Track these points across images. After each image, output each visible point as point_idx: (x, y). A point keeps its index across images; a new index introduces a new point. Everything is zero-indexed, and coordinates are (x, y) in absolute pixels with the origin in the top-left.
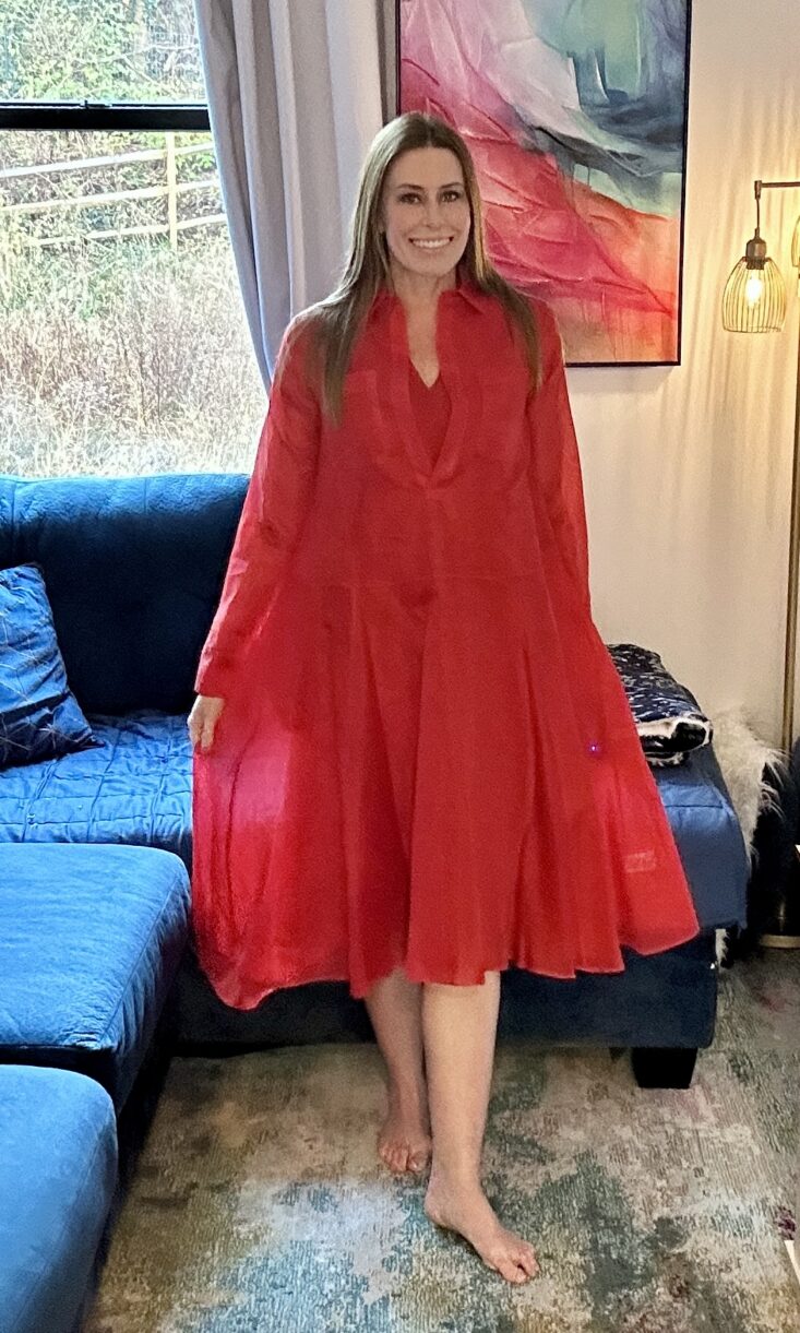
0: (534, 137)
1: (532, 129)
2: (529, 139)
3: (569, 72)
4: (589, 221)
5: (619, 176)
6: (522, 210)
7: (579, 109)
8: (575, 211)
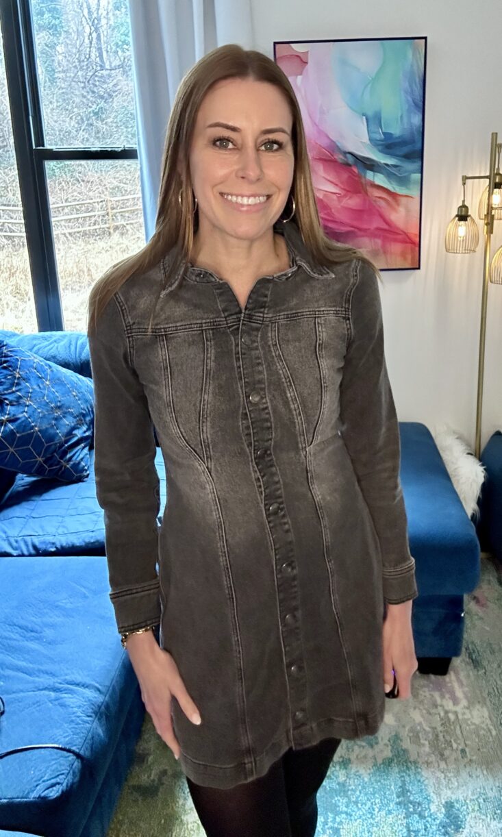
0: (346, 157)
1: (345, 153)
2: (343, 158)
3: (363, 123)
4: (374, 199)
5: (390, 175)
6: (339, 194)
7: (369, 142)
8: (367, 194)
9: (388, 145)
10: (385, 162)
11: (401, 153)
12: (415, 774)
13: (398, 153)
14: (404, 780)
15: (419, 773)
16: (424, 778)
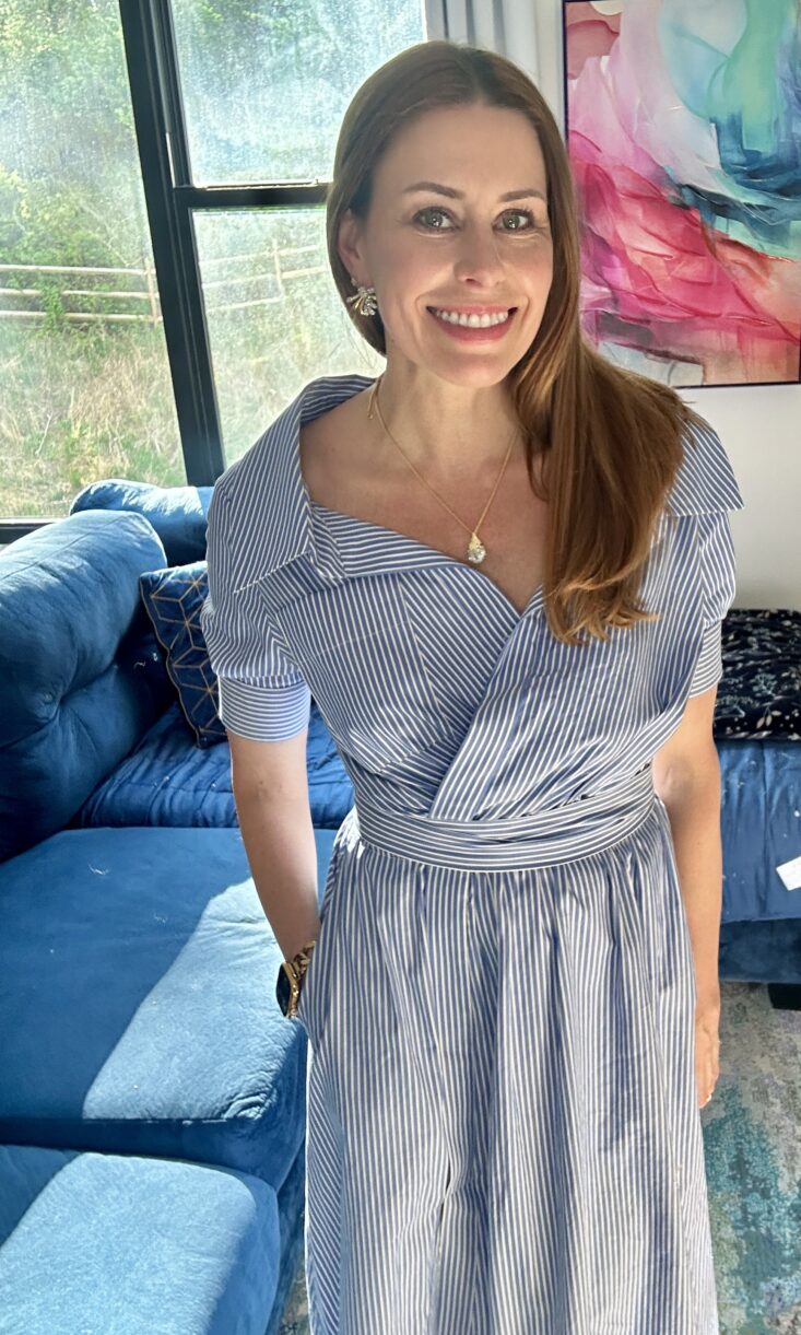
0: (681, 194)
1: (681, 186)
2: (678, 196)
3: (711, 134)
4: (726, 265)
5: (754, 224)
6: (668, 256)
7: (720, 168)
8: (715, 256)
9: (753, 171)
10: (747, 201)
11: (774, 187)
12: (758, 1141)
13: (769, 186)
14: (741, 1149)
15: (764, 1141)
16: (771, 1147)
